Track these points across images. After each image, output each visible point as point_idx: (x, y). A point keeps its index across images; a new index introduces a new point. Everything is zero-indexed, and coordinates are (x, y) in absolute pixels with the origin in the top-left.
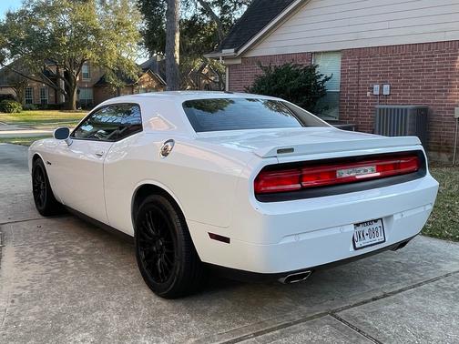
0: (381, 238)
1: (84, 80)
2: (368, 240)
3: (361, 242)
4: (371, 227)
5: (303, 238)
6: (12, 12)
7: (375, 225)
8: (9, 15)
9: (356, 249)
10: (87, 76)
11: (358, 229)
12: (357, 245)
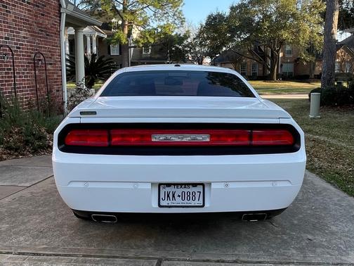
0: (198, 202)
1: (287, 56)
2: (179, 201)
3: (169, 201)
4: (186, 190)
5: (91, 185)
6: (234, 5)
7: (192, 189)
8: (232, 8)
9: (160, 206)
10: (290, 52)
11: (168, 189)
12: (163, 203)
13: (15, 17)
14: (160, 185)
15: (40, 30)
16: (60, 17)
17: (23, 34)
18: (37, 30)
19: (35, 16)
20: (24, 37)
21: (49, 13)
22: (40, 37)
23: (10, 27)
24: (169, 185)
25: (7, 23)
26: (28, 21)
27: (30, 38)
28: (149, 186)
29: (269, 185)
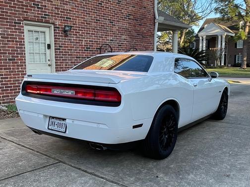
0: (63, 130)
2: (56, 128)
3: (52, 127)
4: (60, 122)
7: (62, 122)
9: (48, 129)
11: (53, 120)
12: (50, 128)
13: (119, 28)
14: (50, 117)
15: (138, 34)
16: (155, 25)
17: (123, 37)
18: (135, 34)
19: (134, 26)
20: (125, 39)
21: (146, 24)
22: (138, 39)
23: (114, 34)
24: (53, 118)
25: (113, 31)
26: (128, 29)
27: (129, 39)
28: (42, 116)
29: (95, 125)
